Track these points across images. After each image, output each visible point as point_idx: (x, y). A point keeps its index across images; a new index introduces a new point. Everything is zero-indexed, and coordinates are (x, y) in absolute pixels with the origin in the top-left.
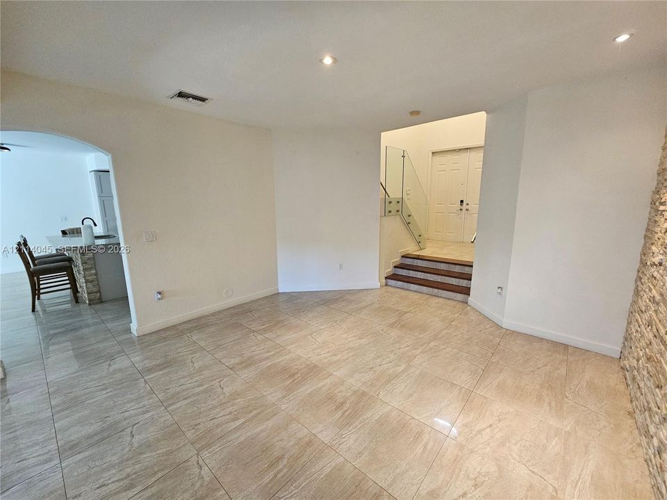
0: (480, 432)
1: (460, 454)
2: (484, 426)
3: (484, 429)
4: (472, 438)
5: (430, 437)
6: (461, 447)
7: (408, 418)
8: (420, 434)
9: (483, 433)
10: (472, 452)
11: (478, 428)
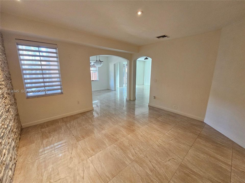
0: (84, 171)
1: (81, 159)
2: (85, 174)
3: (84, 173)
4: (83, 166)
5: (91, 153)
6: (83, 160)
7: (101, 149)
8: (94, 151)
9: (82, 172)
10: (79, 163)
11: (85, 171)
